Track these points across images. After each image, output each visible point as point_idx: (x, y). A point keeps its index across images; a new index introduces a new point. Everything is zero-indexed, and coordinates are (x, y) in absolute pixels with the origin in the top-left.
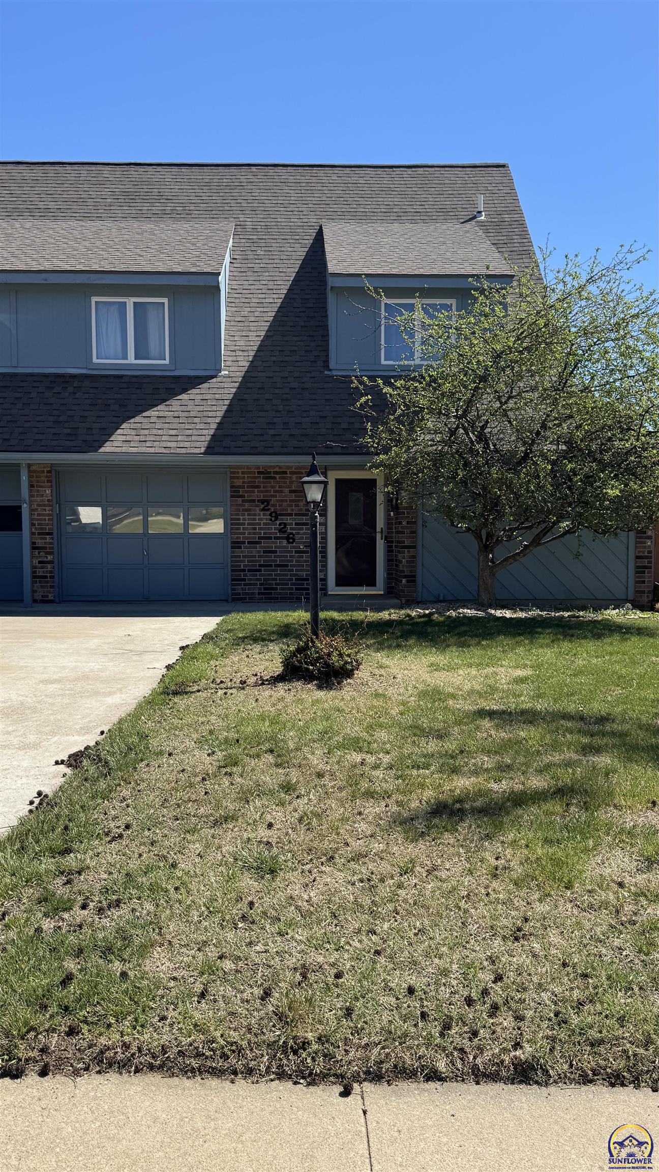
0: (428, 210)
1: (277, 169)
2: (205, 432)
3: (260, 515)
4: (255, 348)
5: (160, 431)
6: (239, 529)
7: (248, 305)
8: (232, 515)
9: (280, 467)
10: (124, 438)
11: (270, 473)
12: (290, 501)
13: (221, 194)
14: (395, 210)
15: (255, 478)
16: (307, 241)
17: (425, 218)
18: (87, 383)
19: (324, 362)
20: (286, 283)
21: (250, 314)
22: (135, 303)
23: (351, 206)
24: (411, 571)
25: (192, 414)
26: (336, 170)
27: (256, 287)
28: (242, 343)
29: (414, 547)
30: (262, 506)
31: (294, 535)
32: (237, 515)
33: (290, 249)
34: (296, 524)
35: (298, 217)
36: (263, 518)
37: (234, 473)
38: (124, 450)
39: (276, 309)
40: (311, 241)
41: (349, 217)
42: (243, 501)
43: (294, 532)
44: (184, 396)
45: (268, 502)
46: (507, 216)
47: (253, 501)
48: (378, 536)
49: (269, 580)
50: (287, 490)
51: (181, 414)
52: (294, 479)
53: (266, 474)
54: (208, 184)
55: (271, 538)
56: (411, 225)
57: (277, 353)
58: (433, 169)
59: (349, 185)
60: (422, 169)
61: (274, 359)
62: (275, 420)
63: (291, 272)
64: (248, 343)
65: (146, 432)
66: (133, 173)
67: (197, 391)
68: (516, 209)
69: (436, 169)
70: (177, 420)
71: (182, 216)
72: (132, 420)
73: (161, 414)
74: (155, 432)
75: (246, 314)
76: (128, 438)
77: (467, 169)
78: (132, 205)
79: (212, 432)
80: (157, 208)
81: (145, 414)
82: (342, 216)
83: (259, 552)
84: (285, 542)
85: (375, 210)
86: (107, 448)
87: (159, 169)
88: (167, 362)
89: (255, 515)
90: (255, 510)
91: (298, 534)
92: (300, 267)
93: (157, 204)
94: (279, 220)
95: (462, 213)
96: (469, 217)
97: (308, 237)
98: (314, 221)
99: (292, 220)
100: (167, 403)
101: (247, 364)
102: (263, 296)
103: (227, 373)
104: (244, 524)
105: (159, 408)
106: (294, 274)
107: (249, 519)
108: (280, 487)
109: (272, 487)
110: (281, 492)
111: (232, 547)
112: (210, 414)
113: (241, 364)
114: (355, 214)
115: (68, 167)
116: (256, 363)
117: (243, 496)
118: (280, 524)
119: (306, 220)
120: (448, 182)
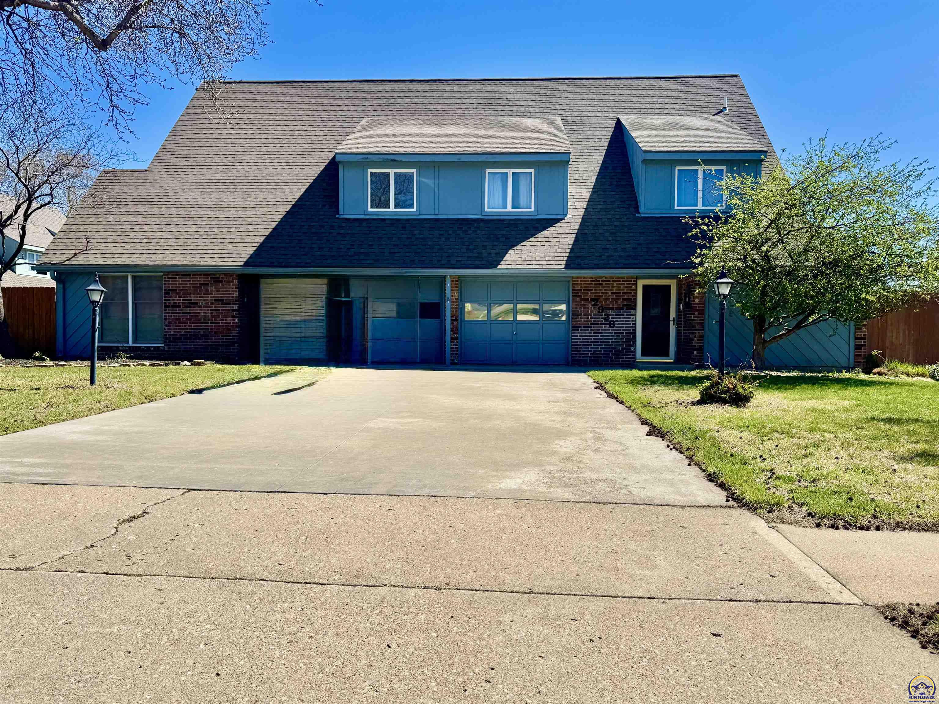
0: (689, 107)
1: (583, 81)
2: (563, 255)
3: (591, 308)
4: (587, 200)
5: (534, 254)
6: (577, 318)
7: (577, 172)
8: (572, 308)
9: (606, 278)
10: (511, 259)
11: (599, 281)
12: (612, 299)
13: (548, 99)
14: (666, 107)
15: (589, 284)
16: (610, 129)
17: (688, 112)
18: (482, 224)
19: (635, 208)
20: (600, 157)
21: (580, 178)
22: (513, 173)
23: (636, 105)
24: (700, 346)
25: (553, 243)
26: (622, 81)
27: (581, 160)
28: (577, 197)
29: (703, 330)
30: (593, 303)
31: (614, 322)
32: (576, 308)
33: (599, 134)
34: (616, 315)
35: (601, 113)
36: (593, 310)
37: (575, 281)
38: (513, 266)
39: (597, 174)
40: (613, 129)
41: (636, 112)
42: (580, 300)
43: (614, 320)
44: (545, 232)
45: (597, 300)
46: (744, 110)
47: (588, 299)
48: (671, 323)
49: (597, 351)
50: (610, 292)
51: (546, 243)
52: (615, 285)
53: (597, 281)
54: (538, 92)
55: (598, 324)
56: (679, 117)
57: (602, 203)
58: (688, 79)
59: (633, 91)
60: (680, 79)
61: (600, 207)
62: (608, 246)
63: (603, 150)
64: (582, 197)
65: (525, 255)
66: (488, 86)
67: (554, 228)
68: (749, 105)
69: (690, 79)
70: (543, 247)
71: (525, 114)
72: (515, 248)
73: (533, 243)
74: (531, 255)
75: (577, 177)
76: (515, 259)
77: (711, 79)
78: (490, 107)
79: (567, 255)
80: (507, 109)
81: (522, 244)
82: (632, 111)
83: (590, 333)
84: (608, 326)
85: (653, 107)
86: (502, 265)
87: (504, 83)
88: (532, 210)
89: (588, 308)
90: (588, 305)
91: (617, 321)
92: (608, 146)
93: (507, 107)
94: (589, 115)
95: (713, 109)
96: (717, 111)
97: (610, 126)
98: (613, 115)
99: (598, 115)
100: (535, 236)
101: (583, 210)
102: (586, 166)
103: (571, 216)
104: (581, 315)
105: (531, 239)
106: (605, 151)
107: (584, 311)
108: (605, 290)
109: (600, 290)
110: (606, 293)
111: (573, 330)
112: (565, 243)
113: (579, 210)
114: (639, 110)
115: (445, 83)
116: (589, 210)
117: (581, 296)
118: (605, 315)
119: (607, 115)
120: (700, 88)
